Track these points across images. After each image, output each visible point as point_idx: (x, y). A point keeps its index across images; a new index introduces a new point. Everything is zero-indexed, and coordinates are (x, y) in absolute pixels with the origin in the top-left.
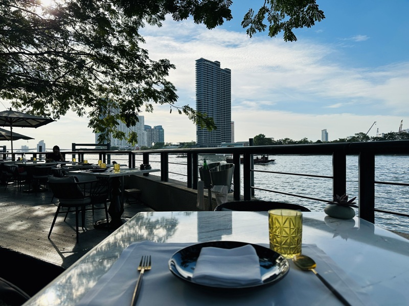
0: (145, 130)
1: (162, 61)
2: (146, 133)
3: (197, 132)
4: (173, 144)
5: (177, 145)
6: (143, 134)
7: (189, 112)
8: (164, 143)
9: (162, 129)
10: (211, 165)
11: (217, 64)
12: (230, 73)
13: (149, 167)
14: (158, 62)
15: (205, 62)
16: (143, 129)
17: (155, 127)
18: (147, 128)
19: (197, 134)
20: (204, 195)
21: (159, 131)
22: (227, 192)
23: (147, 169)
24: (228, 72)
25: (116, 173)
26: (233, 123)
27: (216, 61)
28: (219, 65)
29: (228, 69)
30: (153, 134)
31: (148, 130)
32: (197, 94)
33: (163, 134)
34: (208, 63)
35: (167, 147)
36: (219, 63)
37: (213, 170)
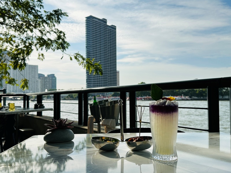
0: (39, 78)
1: (55, 11)
2: (39, 80)
3: (87, 80)
6: (37, 81)
7: (79, 59)
9: (54, 77)
10: (100, 102)
11: (104, 21)
12: (115, 29)
13: (42, 106)
14: (52, 12)
15: (94, 19)
16: (37, 76)
17: (48, 76)
18: (41, 76)
19: (87, 82)
20: (94, 130)
21: (52, 79)
22: (115, 124)
23: (40, 108)
24: (114, 28)
25: (11, 111)
26: (118, 72)
27: (104, 19)
28: (106, 22)
29: (114, 26)
30: (47, 81)
31: (41, 78)
32: (87, 47)
33: (56, 82)
34: (96, 20)
36: (106, 20)
37: (103, 106)
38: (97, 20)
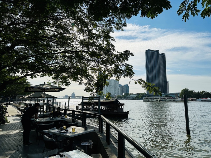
0: (119, 87)
1: (125, 52)
2: (120, 88)
4: (134, 94)
5: (136, 95)
6: (118, 89)
8: (129, 94)
9: (128, 86)
14: (122, 52)
16: (118, 86)
17: (124, 85)
21: (126, 87)
26: (168, 82)
27: (157, 50)
29: (164, 54)
30: (123, 89)
31: (121, 87)
32: (146, 68)
33: (129, 89)
35: (131, 96)
36: (159, 51)
38: (153, 52)
